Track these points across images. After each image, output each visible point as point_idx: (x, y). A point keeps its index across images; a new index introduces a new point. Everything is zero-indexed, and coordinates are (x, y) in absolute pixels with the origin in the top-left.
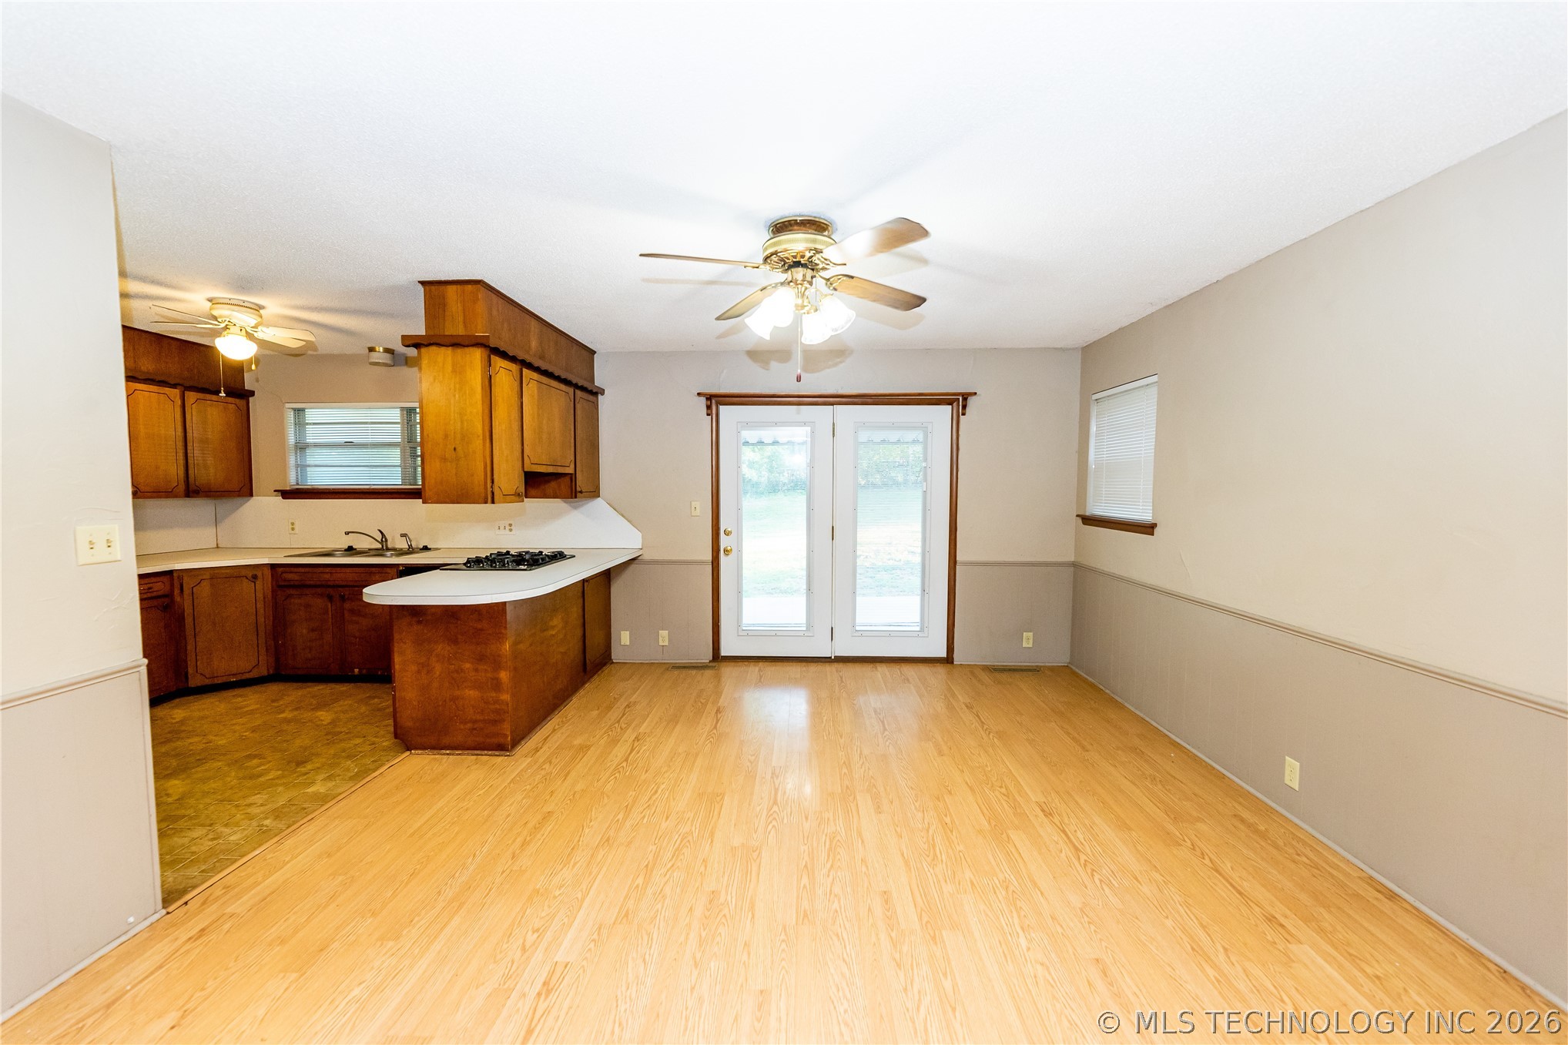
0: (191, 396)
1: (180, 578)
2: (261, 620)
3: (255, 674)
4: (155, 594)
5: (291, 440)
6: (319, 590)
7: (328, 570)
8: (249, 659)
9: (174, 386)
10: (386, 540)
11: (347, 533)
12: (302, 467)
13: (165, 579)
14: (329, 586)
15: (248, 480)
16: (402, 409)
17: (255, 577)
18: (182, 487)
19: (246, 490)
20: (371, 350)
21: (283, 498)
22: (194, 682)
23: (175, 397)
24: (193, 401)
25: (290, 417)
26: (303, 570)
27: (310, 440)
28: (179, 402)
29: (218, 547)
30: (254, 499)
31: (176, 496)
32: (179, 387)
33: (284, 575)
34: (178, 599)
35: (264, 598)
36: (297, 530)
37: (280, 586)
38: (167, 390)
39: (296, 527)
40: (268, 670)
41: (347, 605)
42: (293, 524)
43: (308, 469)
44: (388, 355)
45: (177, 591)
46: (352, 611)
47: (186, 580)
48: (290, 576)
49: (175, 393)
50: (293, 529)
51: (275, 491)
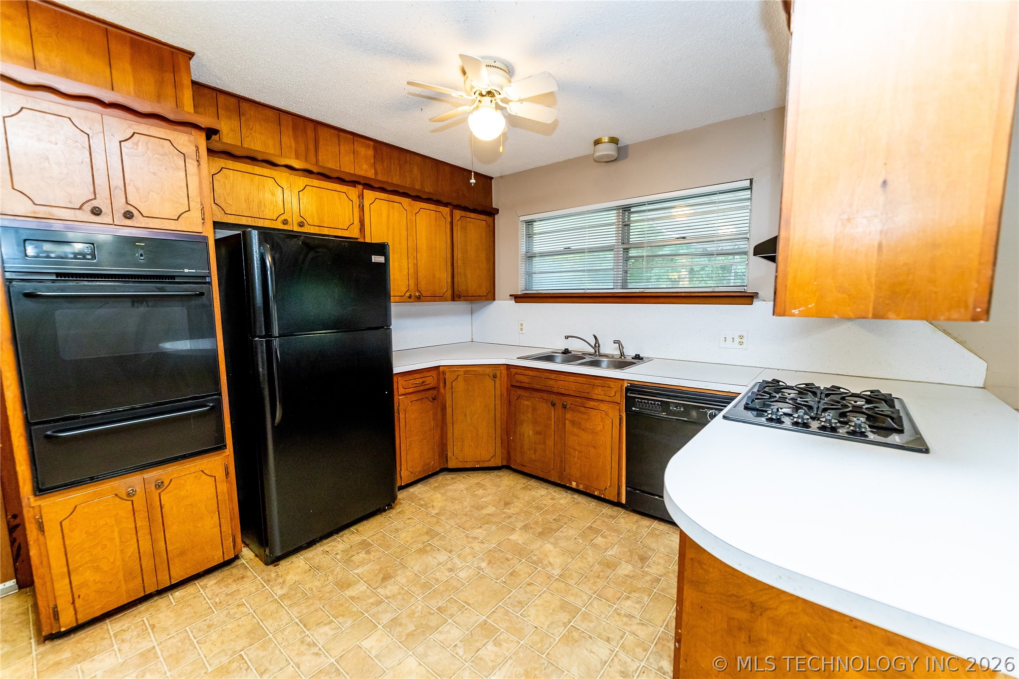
0: (458, 213)
1: (444, 373)
2: (498, 415)
3: (491, 464)
4: (427, 387)
5: (523, 249)
6: (545, 395)
7: (553, 376)
8: (489, 452)
9: (446, 205)
10: (599, 346)
11: (567, 337)
12: (529, 274)
13: (434, 374)
14: (554, 393)
15: (492, 288)
16: (617, 208)
17: (495, 377)
18: (449, 293)
19: (490, 296)
20: (597, 142)
21: (516, 302)
22: (451, 465)
23: (447, 215)
24: (458, 218)
25: (523, 229)
26: (531, 373)
27: (537, 248)
28: (449, 220)
29: (472, 341)
30: (496, 301)
31: (446, 300)
32: (449, 206)
33: (516, 376)
34: (442, 390)
35: (501, 396)
36: (524, 331)
37: (512, 386)
38: (441, 208)
39: (524, 327)
40: (502, 461)
41: (569, 416)
42: (522, 325)
43: (534, 276)
44: (613, 145)
45: (442, 385)
46: (573, 423)
47: (448, 375)
48: (522, 378)
49: (446, 210)
50: (522, 329)
51: (510, 295)
